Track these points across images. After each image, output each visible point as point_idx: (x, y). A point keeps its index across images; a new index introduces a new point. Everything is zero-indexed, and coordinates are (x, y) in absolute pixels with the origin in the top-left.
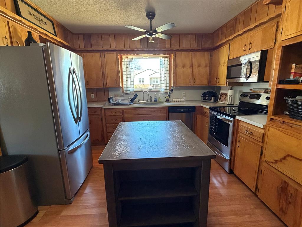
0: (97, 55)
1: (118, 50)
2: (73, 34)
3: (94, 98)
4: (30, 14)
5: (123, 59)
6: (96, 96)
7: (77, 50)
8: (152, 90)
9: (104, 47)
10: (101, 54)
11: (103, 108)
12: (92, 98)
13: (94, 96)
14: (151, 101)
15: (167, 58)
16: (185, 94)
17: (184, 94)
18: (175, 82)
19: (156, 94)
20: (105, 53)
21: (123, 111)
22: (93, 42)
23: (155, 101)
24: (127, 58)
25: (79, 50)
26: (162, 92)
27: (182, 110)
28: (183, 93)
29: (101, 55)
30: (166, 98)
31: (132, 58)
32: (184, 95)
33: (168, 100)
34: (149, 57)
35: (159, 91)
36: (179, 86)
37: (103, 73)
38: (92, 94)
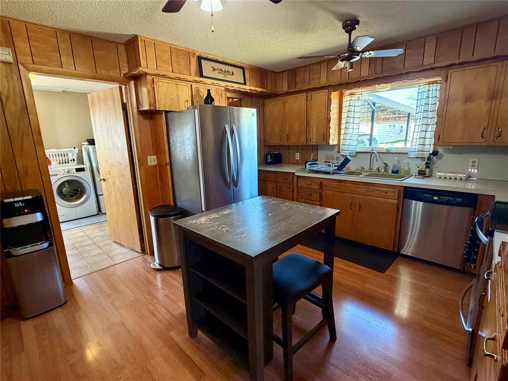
0: (302, 97)
1: (329, 86)
2: (277, 73)
3: (298, 159)
4: (214, 69)
5: (345, 97)
6: (302, 156)
7: (279, 93)
8: (391, 151)
9: (311, 84)
10: (308, 94)
11: (296, 174)
12: (296, 159)
13: (298, 156)
14: (385, 171)
15: (435, 85)
16: (476, 164)
17: (474, 162)
18: (439, 136)
19: (396, 158)
20: (313, 93)
21: (321, 183)
22: (298, 80)
23: (393, 172)
24: (352, 94)
25: (281, 93)
26: (412, 155)
27: (436, 198)
28: (471, 161)
29: (307, 96)
30: (419, 169)
31: (360, 93)
32: (473, 166)
33: (422, 174)
34: (389, 89)
35: (407, 153)
36: (450, 146)
37: (307, 123)
38: (296, 154)
